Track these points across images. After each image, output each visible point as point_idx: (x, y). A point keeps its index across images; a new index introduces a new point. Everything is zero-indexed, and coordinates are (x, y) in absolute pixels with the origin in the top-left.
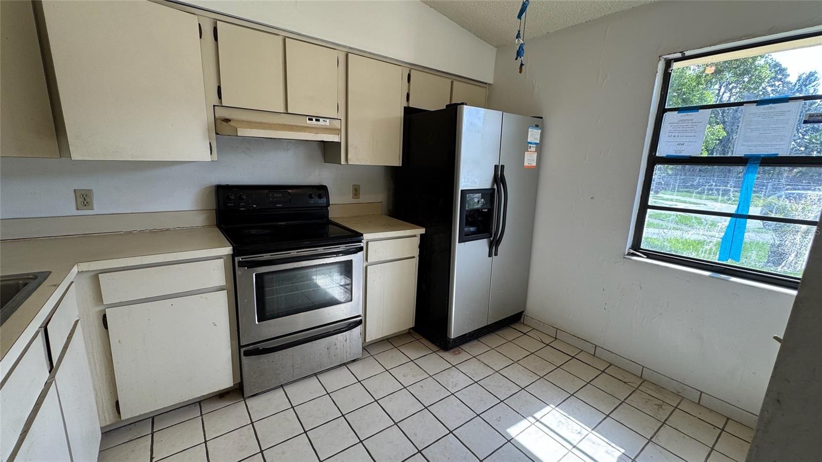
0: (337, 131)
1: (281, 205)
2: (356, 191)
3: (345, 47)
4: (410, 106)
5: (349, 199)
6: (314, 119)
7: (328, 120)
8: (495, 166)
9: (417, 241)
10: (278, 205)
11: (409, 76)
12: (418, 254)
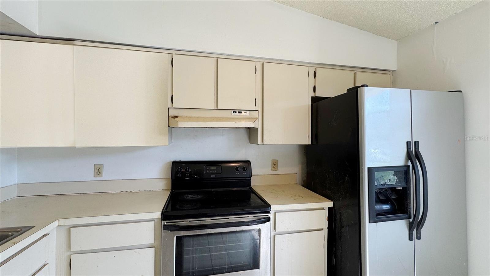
0: (254, 120)
1: (215, 176)
2: (275, 165)
3: (261, 58)
4: (316, 96)
5: (268, 170)
6: (237, 112)
7: (248, 112)
8: (407, 142)
9: (325, 213)
10: (212, 176)
11: (315, 73)
12: (327, 227)
